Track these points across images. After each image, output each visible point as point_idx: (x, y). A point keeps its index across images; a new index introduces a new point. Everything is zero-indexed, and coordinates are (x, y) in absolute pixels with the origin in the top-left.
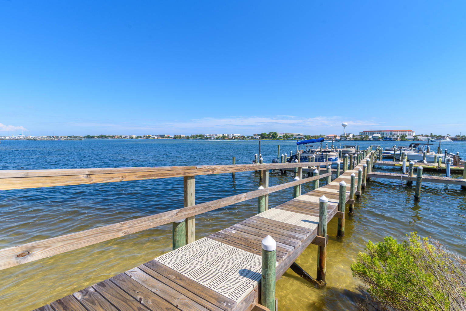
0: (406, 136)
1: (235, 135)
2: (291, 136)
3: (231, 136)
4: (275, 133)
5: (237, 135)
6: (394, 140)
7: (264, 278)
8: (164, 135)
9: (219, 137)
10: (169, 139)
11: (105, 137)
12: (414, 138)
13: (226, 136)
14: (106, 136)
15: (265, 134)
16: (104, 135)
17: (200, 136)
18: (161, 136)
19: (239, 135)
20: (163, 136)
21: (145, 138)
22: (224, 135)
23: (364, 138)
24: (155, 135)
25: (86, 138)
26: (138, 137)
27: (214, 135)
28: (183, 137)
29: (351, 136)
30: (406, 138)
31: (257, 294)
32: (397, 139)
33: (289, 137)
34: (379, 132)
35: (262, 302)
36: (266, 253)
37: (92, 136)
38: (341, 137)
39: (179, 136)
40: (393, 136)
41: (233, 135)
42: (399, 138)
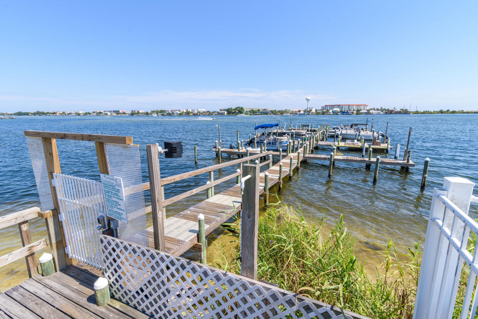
0: (361, 110)
1: (199, 110)
2: (258, 111)
3: (196, 112)
4: (242, 108)
5: (202, 110)
6: (350, 114)
7: (199, 232)
8: (119, 111)
9: (182, 113)
10: (125, 115)
11: (43, 114)
12: (367, 112)
13: (191, 111)
14: (44, 112)
15: (231, 109)
16: (41, 111)
17: (161, 111)
18: (114, 111)
19: (204, 110)
20: (117, 112)
21: (95, 114)
22: (187, 110)
23: (325, 112)
24: (108, 111)
25: (18, 115)
26: (86, 114)
27: (177, 110)
28: (141, 113)
29: (314, 111)
30: (360, 112)
31: (196, 238)
32: (353, 113)
33: (256, 112)
34: (338, 106)
35: (199, 241)
36: (199, 221)
37: (25, 113)
38: (305, 111)
39: (137, 112)
40: (350, 110)
41: (197, 110)
42: (355, 112)
